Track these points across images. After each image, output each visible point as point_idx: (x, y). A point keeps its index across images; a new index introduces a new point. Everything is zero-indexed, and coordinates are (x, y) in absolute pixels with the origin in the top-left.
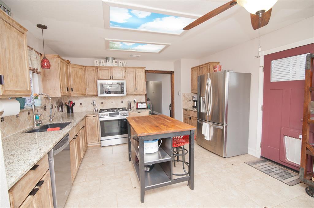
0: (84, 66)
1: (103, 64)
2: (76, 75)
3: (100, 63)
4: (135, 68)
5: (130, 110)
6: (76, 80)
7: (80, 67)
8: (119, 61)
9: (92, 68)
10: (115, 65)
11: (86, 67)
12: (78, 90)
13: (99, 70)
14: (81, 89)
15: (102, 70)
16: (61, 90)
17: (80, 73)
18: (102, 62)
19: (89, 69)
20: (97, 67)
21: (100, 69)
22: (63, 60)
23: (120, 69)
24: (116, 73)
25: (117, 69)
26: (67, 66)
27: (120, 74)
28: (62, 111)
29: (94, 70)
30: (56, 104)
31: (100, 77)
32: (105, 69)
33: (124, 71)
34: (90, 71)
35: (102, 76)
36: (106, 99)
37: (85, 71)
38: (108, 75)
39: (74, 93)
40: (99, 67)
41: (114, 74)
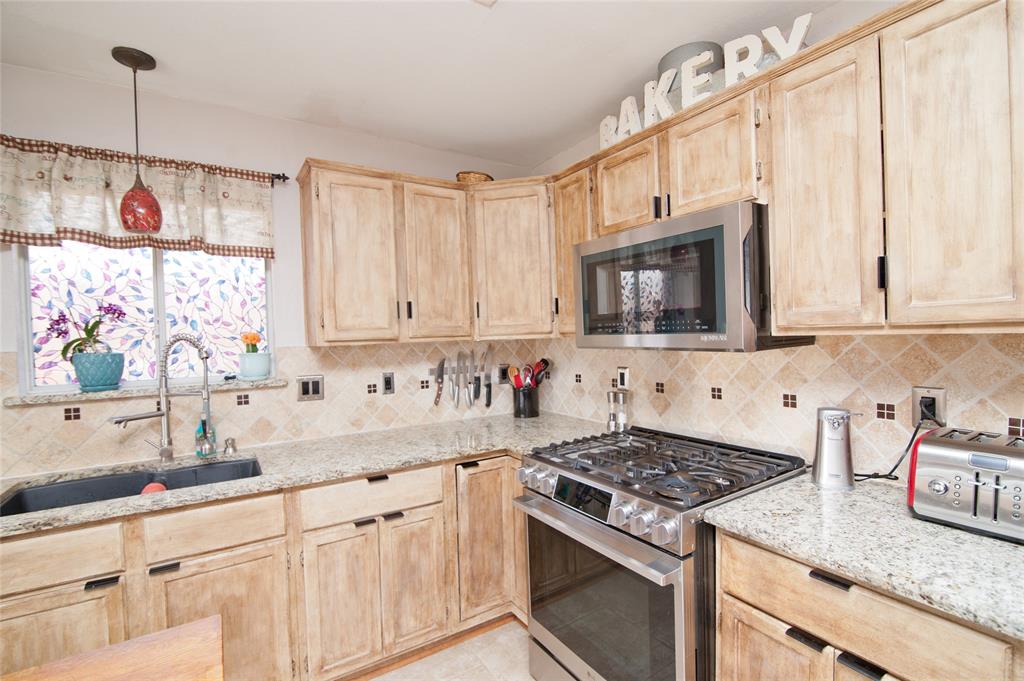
1: (628, 126)
2: (502, 235)
3: (617, 126)
5: (850, 495)
6: (501, 257)
9: (574, 176)
10: (701, 90)
11: (556, 178)
12: (511, 312)
13: (603, 173)
14: (526, 307)
15: (617, 171)
17: (524, 224)
18: (623, 118)
19: (566, 186)
20: (596, 161)
21: (606, 168)
22: (383, 176)
23: (721, 112)
24: (695, 158)
25: (701, 121)
26: (430, 201)
27: (727, 155)
28: (488, 404)
29: (579, 189)
30: (432, 372)
31: (609, 218)
32: (627, 155)
33: (757, 112)
34: (571, 197)
35: (616, 209)
36: (679, 365)
37: (553, 204)
38: (643, 190)
39: (489, 326)
40: (605, 154)
41: (677, 174)
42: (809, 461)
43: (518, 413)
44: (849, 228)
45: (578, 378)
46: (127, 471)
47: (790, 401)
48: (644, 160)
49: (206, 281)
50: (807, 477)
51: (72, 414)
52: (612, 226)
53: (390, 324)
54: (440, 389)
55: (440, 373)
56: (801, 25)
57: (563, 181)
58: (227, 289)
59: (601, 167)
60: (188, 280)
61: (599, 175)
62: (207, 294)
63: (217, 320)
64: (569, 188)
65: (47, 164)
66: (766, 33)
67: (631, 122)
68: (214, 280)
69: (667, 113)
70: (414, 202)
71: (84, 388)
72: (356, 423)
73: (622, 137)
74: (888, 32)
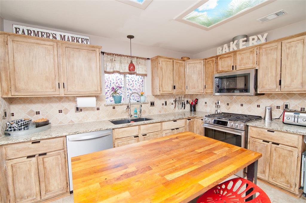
0: (203, 59)
1: (225, 50)
3: (222, 50)
4: (281, 40)
5: (271, 123)
6: (193, 76)
9: (211, 59)
10: (243, 45)
11: (206, 59)
12: (194, 88)
13: (219, 60)
14: (198, 87)
15: (223, 59)
17: (198, 69)
18: (224, 48)
19: (209, 61)
20: (217, 57)
21: (220, 58)
22: (170, 59)
23: (249, 51)
24: (242, 59)
25: (244, 52)
26: (178, 64)
27: (250, 59)
28: (184, 109)
29: (213, 62)
30: (174, 101)
31: (220, 69)
32: (226, 56)
33: (257, 52)
34: (210, 64)
35: (222, 67)
36: (233, 99)
37: (205, 65)
38: (230, 64)
39: (189, 91)
40: (220, 55)
41: (238, 62)
42: (263, 117)
43: (191, 111)
44: (274, 75)
45: (206, 103)
46: (124, 119)
47: (259, 106)
48: (230, 58)
49: (133, 81)
50: (263, 120)
51: (114, 108)
52: (221, 71)
53: (172, 90)
54: (176, 105)
55: (175, 101)
56: (266, 35)
57: (208, 60)
58: (137, 82)
59: (219, 58)
60: (130, 81)
61: (218, 60)
62: (133, 84)
63: (135, 89)
64: (209, 62)
65: (112, 58)
66: (258, 36)
67: (226, 49)
68: (134, 81)
69: (236, 49)
70: (176, 64)
71: (115, 103)
72: (160, 112)
73: (224, 52)
74: (283, 42)
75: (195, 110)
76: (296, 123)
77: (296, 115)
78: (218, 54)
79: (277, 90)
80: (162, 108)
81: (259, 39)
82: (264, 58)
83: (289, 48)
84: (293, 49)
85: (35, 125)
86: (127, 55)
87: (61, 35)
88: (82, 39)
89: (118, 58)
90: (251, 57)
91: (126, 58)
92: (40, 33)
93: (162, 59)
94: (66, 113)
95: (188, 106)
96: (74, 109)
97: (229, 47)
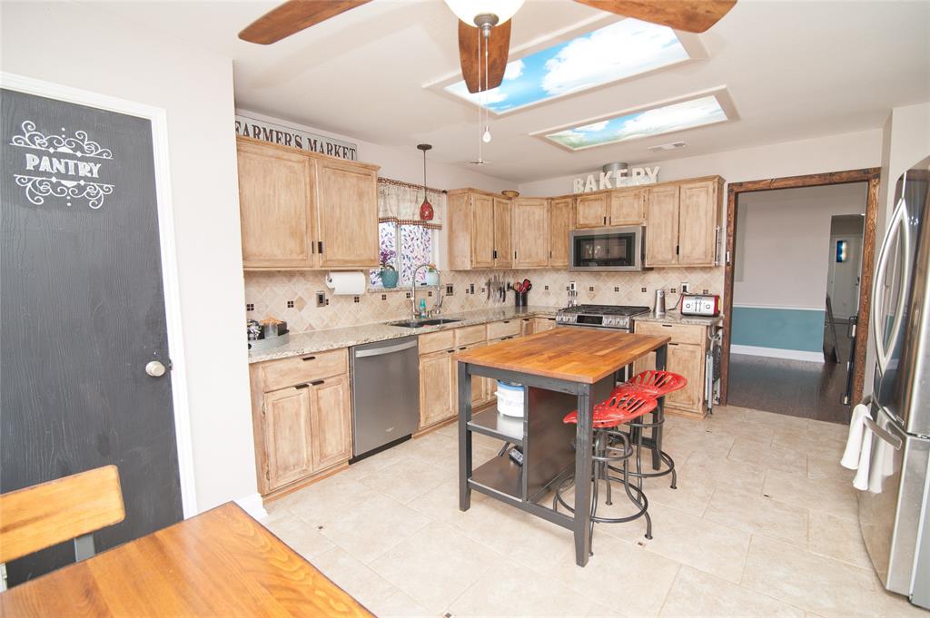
0: (547, 199)
1: (591, 186)
2: (527, 222)
3: (584, 184)
4: (678, 184)
5: (663, 316)
6: (526, 232)
7: (538, 202)
8: (635, 171)
9: (564, 200)
10: (622, 182)
11: (552, 199)
12: (530, 256)
13: (579, 204)
14: (537, 254)
15: (586, 204)
16: (471, 256)
17: (537, 217)
18: (588, 182)
20: (575, 197)
21: (580, 201)
22: (488, 195)
23: (632, 193)
24: (621, 206)
25: (624, 194)
26: (501, 205)
27: (633, 208)
28: (504, 301)
29: (568, 206)
30: (486, 284)
31: (581, 220)
32: (592, 199)
33: (644, 197)
34: (561, 209)
35: (585, 218)
36: (601, 279)
37: (550, 211)
38: (599, 213)
39: (519, 263)
40: (581, 195)
41: (614, 210)
42: (651, 308)
43: (517, 304)
45: (547, 288)
47: (644, 290)
48: (600, 202)
49: (413, 239)
50: (651, 314)
51: (384, 298)
52: (583, 224)
53: (489, 261)
54: (489, 290)
55: (489, 284)
56: (656, 169)
57: (557, 201)
58: (419, 242)
61: (577, 203)
62: (413, 245)
63: (416, 257)
64: (560, 205)
65: (382, 188)
66: (646, 168)
69: (609, 187)
70: (497, 206)
71: (385, 286)
72: (463, 307)
73: (587, 190)
74: (682, 186)
75: (525, 304)
76: (698, 312)
77: (699, 301)
78: (576, 192)
79: (673, 262)
80: (467, 298)
81: (646, 174)
82: (655, 209)
83: (690, 198)
84: (695, 199)
85: (277, 331)
86: (417, 184)
87: (309, 140)
88: (344, 148)
89: (393, 189)
90: (636, 206)
91: (407, 188)
92: (274, 134)
93: (477, 196)
94: (300, 309)
95: (511, 295)
96: (314, 300)
97: (598, 181)
